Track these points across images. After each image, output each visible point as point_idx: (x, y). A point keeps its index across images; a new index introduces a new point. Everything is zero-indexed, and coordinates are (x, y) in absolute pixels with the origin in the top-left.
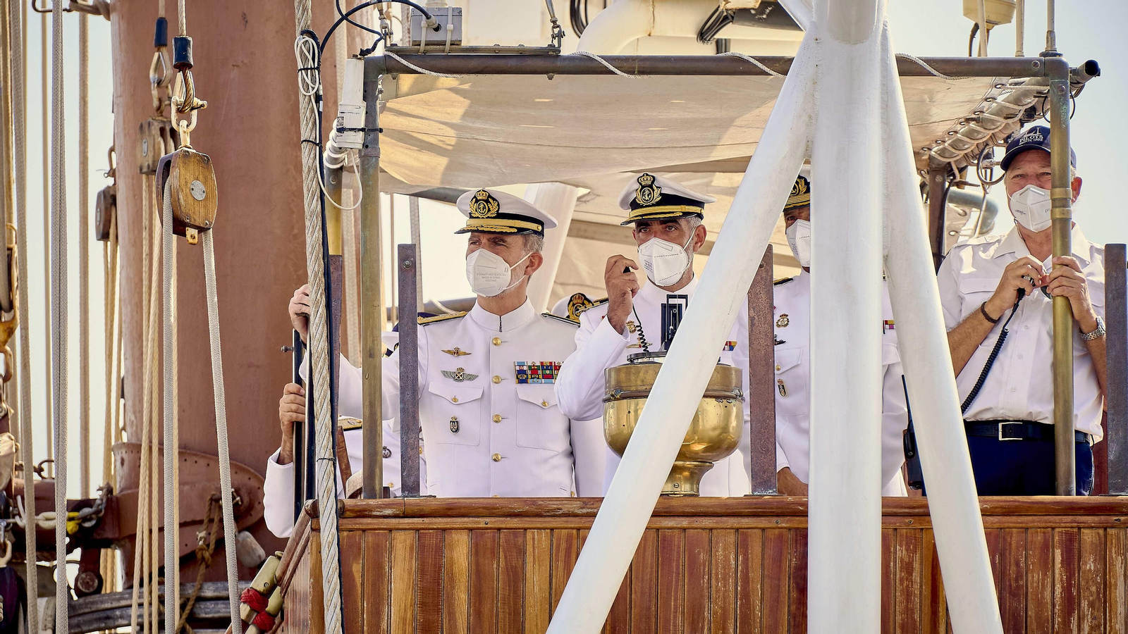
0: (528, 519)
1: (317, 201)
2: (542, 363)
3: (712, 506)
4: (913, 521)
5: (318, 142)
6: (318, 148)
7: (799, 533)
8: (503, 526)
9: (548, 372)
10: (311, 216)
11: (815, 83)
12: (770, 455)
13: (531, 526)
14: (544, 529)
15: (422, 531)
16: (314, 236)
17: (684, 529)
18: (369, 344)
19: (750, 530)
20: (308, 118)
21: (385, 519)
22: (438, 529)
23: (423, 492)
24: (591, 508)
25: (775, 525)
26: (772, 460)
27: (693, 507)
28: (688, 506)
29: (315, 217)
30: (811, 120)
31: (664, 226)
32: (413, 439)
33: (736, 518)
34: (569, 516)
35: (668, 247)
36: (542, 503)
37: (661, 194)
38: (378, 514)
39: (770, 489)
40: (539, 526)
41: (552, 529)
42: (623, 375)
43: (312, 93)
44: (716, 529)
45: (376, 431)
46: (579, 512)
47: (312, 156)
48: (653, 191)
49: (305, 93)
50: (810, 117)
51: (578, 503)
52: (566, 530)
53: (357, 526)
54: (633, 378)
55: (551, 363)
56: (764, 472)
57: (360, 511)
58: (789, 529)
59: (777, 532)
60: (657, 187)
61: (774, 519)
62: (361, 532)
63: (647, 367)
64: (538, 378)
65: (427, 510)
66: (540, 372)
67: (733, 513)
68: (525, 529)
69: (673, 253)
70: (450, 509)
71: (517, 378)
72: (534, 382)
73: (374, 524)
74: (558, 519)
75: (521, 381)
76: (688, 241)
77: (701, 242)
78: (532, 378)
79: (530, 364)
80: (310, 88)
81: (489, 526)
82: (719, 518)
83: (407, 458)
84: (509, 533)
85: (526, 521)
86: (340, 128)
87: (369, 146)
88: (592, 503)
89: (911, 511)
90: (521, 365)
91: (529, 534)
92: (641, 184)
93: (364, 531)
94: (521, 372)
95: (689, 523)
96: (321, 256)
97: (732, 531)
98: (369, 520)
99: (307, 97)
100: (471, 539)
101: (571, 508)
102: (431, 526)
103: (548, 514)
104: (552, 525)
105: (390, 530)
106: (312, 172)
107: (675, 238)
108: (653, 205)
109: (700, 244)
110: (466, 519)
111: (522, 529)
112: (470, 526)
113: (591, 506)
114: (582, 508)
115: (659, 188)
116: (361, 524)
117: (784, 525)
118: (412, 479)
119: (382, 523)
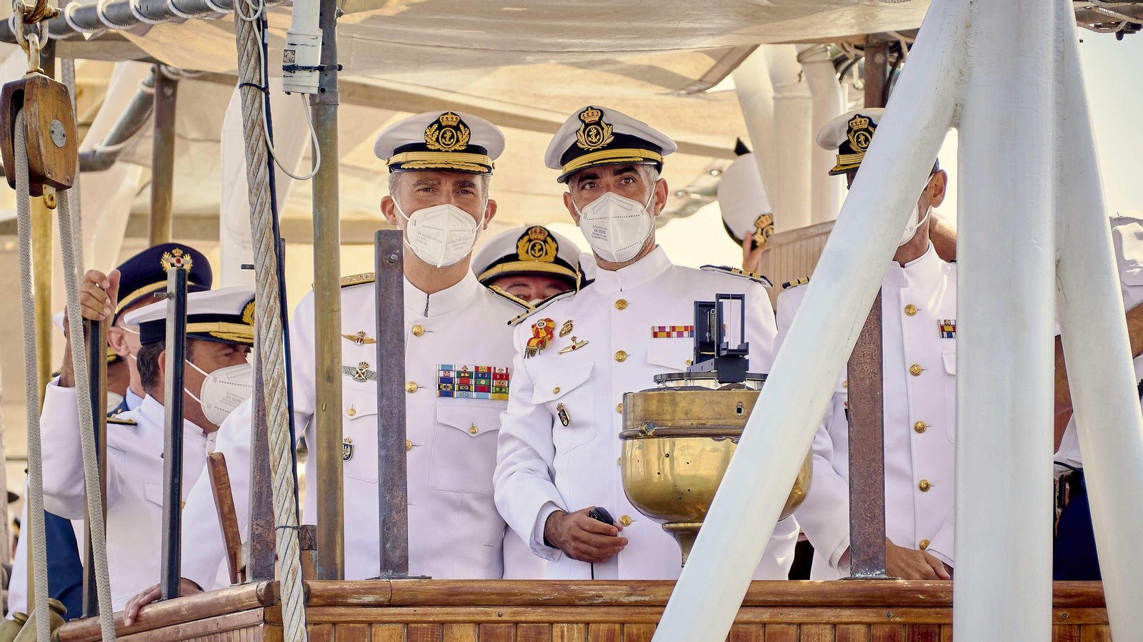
0: (555, 609)
1: (265, 168)
2: (477, 368)
3: (803, 594)
4: (1068, 614)
5: (263, 86)
6: (263, 94)
7: (916, 629)
8: (523, 618)
9: (483, 382)
10: (258, 190)
11: (968, 26)
12: (877, 523)
13: (560, 619)
14: (577, 623)
15: (413, 625)
16: (263, 217)
17: (764, 624)
18: (327, 363)
19: (851, 626)
20: (250, 52)
21: (364, 609)
22: (434, 622)
23: (414, 569)
24: (642, 595)
25: (885, 620)
26: (879, 529)
27: (777, 594)
28: (771, 593)
29: (263, 191)
30: (963, 76)
31: (618, 177)
32: (399, 499)
33: (834, 610)
34: (611, 605)
35: (626, 206)
36: (576, 588)
37: (613, 134)
38: (355, 601)
39: (878, 570)
40: (570, 618)
41: (587, 624)
42: (654, 405)
43: (254, 18)
44: (807, 624)
45: (336, 483)
46: (625, 600)
47: (257, 105)
48: (603, 129)
49: (244, 18)
50: (961, 72)
51: (625, 589)
52: (607, 625)
53: (326, 618)
54: (668, 407)
55: (489, 369)
56: (869, 546)
57: (330, 597)
58: (904, 625)
59: (887, 628)
60: (607, 125)
61: (885, 611)
62: (331, 625)
63: (693, 394)
64: (469, 390)
65: (421, 597)
66: (473, 382)
67: (831, 602)
68: (552, 623)
69: (632, 213)
70: (452, 595)
71: (439, 389)
72: (461, 397)
73: (349, 615)
74: (596, 610)
75: (445, 394)
76: (649, 198)
77: (662, 202)
78: (459, 390)
79: (460, 369)
80: (251, 10)
81: (503, 618)
82: (812, 610)
83: (391, 524)
84: (530, 628)
85: (553, 612)
86: (289, 66)
87: (327, 90)
88: (643, 588)
89: (1068, 601)
90: (446, 368)
91: (556, 629)
92: (583, 121)
93: (334, 624)
94: (445, 380)
95: (771, 616)
96: (272, 244)
97: (828, 626)
98: (342, 610)
99: (247, 25)
100: (479, 636)
101: (614, 595)
102: (425, 619)
103: (583, 603)
104: (588, 618)
105: (370, 624)
106: (257, 129)
107: (634, 193)
108: (604, 148)
109: (661, 205)
110: (472, 609)
111: (547, 622)
112: (478, 618)
113: (642, 593)
114: (630, 595)
115: (610, 125)
116: (331, 614)
117: (898, 619)
118: (398, 553)
119: (359, 614)
